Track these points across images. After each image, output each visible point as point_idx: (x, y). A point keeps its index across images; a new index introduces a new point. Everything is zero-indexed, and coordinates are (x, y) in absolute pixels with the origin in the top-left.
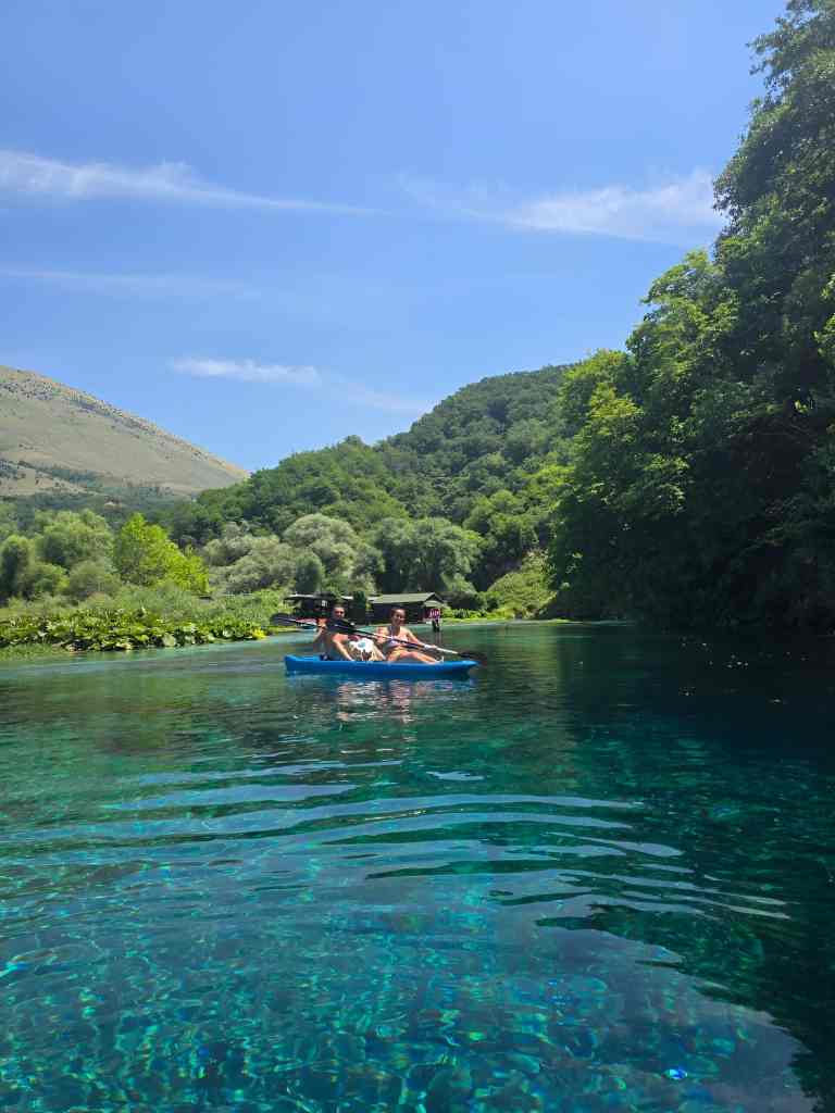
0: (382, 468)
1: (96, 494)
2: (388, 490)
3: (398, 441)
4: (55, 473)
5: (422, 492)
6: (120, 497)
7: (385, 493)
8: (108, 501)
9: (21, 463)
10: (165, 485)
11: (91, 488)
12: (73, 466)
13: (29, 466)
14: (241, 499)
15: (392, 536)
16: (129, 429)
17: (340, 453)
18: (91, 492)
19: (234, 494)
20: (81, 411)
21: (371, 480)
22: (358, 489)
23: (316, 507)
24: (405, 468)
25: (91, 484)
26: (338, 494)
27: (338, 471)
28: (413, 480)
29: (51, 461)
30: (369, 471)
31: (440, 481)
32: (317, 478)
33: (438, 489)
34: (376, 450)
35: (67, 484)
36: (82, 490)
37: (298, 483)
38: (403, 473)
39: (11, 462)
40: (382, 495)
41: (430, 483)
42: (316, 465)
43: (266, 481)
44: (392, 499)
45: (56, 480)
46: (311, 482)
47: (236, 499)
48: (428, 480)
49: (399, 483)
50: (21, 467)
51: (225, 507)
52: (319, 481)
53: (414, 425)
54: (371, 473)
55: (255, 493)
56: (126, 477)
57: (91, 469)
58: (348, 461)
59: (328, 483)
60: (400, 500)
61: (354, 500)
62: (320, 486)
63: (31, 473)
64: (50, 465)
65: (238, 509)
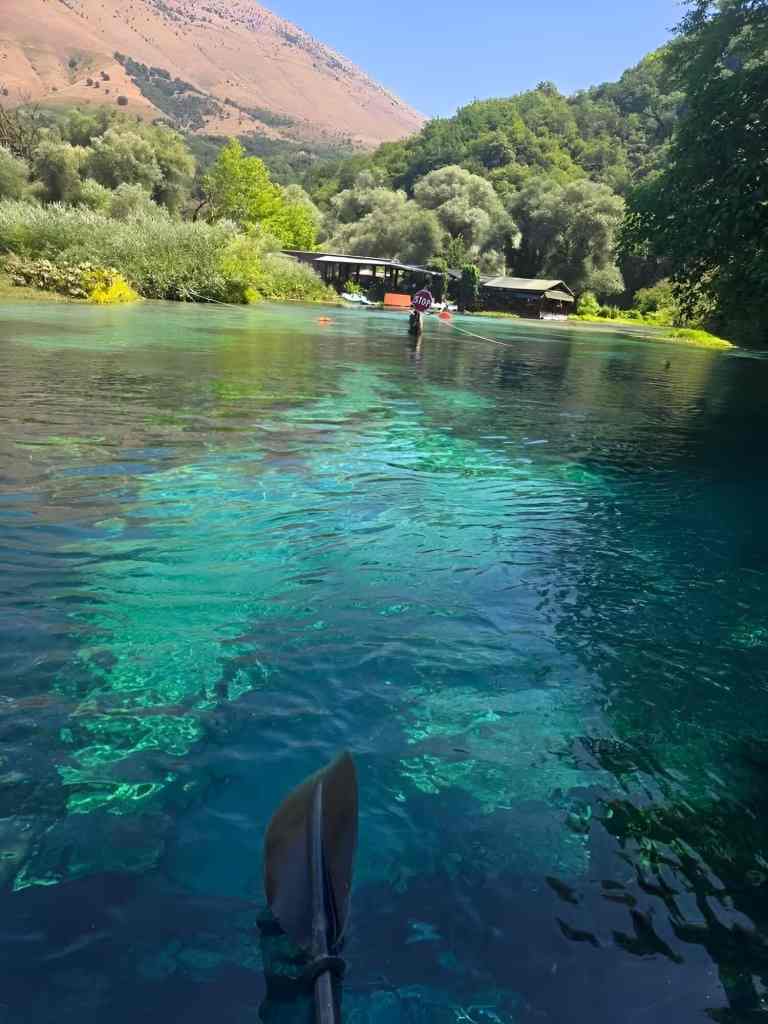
0: (572, 126)
1: (292, 141)
2: (574, 154)
3: (599, 95)
4: (257, 115)
5: (613, 162)
6: (312, 147)
7: (568, 157)
8: (301, 150)
9: (227, 101)
10: (357, 138)
11: (288, 136)
12: (274, 109)
13: (234, 105)
14: (410, 153)
15: (533, 202)
16: (328, 69)
17: (526, 104)
18: (287, 139)
19: (403, 147)
20: (285, 44)
21: (554, 141)
22: (538, 150)
23: (486, 169)
24: (601, 128)
25: (287, 131)
26: (513, 154)
27: (519, 125)
28: (606, 143)
29: (255, 101)
30: (556, 128)
31: (638, 149)
32: (494, 133)
33: (634, 160)
34: (571, 102)
35: (267, 129)
36: (279, 137)
37: (472, 137)
38: (597, 133)
39: (218, 100)
40: (564, 160)
41: (626, 151)
42: (497, 116)
43: (438, 133)
44: (576, 167)
45: (257, 123)
46: (486, 136)
47: (405, 153)
48: (623, 147)
49: (589, 147)
50: (227, 106)
51: (393, 161)
52: (495, 139)
53: (627, 72)
54: (558, 132)
55: (424, 147)
56: (322, 125)
57: (289, 114)
58: (535, 113)
59: (504, 139)
60: (585, 169)
61: (529, 164)
62: (495, 143)
63: (234, 111)
64: (252, 106)
65: (405, 164)
